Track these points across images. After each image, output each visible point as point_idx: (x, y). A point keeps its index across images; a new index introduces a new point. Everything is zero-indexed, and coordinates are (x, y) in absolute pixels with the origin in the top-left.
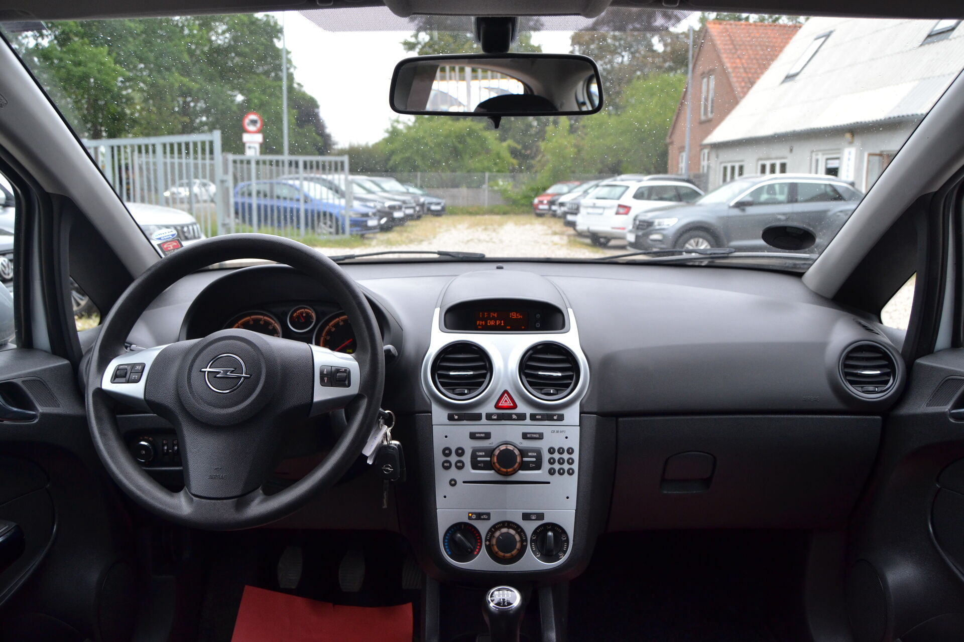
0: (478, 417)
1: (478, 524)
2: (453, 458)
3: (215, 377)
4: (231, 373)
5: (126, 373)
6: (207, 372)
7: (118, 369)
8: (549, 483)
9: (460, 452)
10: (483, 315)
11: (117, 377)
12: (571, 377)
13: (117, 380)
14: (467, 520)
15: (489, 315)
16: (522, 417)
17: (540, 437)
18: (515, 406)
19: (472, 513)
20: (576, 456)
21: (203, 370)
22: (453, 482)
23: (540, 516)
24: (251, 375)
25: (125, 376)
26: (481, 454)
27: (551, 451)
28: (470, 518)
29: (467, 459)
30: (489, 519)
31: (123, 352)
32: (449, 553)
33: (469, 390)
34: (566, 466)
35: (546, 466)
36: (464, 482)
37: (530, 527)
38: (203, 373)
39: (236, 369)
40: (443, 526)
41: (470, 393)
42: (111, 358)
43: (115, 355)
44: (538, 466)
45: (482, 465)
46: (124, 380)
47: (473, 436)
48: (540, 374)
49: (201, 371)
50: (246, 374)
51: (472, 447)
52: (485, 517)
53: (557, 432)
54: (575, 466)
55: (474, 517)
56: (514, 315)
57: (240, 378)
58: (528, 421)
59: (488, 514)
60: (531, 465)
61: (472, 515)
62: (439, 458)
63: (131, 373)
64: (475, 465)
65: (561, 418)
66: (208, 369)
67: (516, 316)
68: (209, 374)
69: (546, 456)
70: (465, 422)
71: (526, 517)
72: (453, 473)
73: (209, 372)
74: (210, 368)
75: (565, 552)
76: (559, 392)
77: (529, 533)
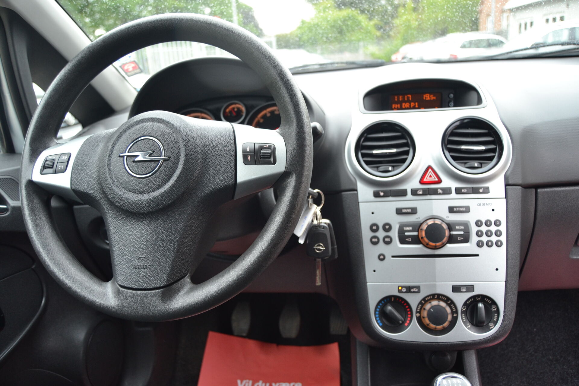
0: (403, 193)
1: (408, 297)
2: (381, 234)
3: (134, 161)
4: (149, 156)
5: (53, 164)
6: (125, 157)
7: (46, 161)
8: (477, 255)
9: (387, 228)
10: (398, 98)
11: (46, 168)
12: (493, 151)
13: (46, 171)
14: (397, 294)
15: (404, 98)
16: (447, 191)
17: (467, 210)
18: (440, 181)
19: (402, 287)
20: (503, 228)
21: (122, 155)
22: (382, 257)
23: (470, 288)
24: (170, 157)
25: (52, 167)
26: (408, 229)
27: (478, 223)
28: (400, 291)
29: (394, 234)
30: (419, 292)
31: (53, 143)
32: (381, 324)
33: (393, 167)
34: (494, 238)
35: (474, 239)
36: (393, 257)
37: (460, 299)
38: (122, 158)
39: (154, 151)
40: (373, 300)
41: (394, 170)
42: (41, 150)
43: (46, 148)
44: (466, 239)
45: (410, 240)
46: (51, 170)
47: (399, 212)
48: (463, 149)
49: (120, 156)
50: (165, 157)
51: (399, 223)
52: (415, 290)
53: (484, 204)
54: (503, 238)
55: (404, 290)
56: (428, 97)
57: (159, 161)
58: (453, 195)
59: (418, 287)
60: (459, 239)
61: (402, 288)
62: (366, 234)
63: (58, 163)
64: (403, 240)
65: (486, 191)
66: (127, 154)
67: (430, 98)
68: (128, 158)
69: (474, 229)
70: (390, 198)
71: (456, 289)
72: (381, 248)
73: (128, 156)
74: (128, 152)
75: (496, 323)
76: (483, 165)
77: (459, 305)
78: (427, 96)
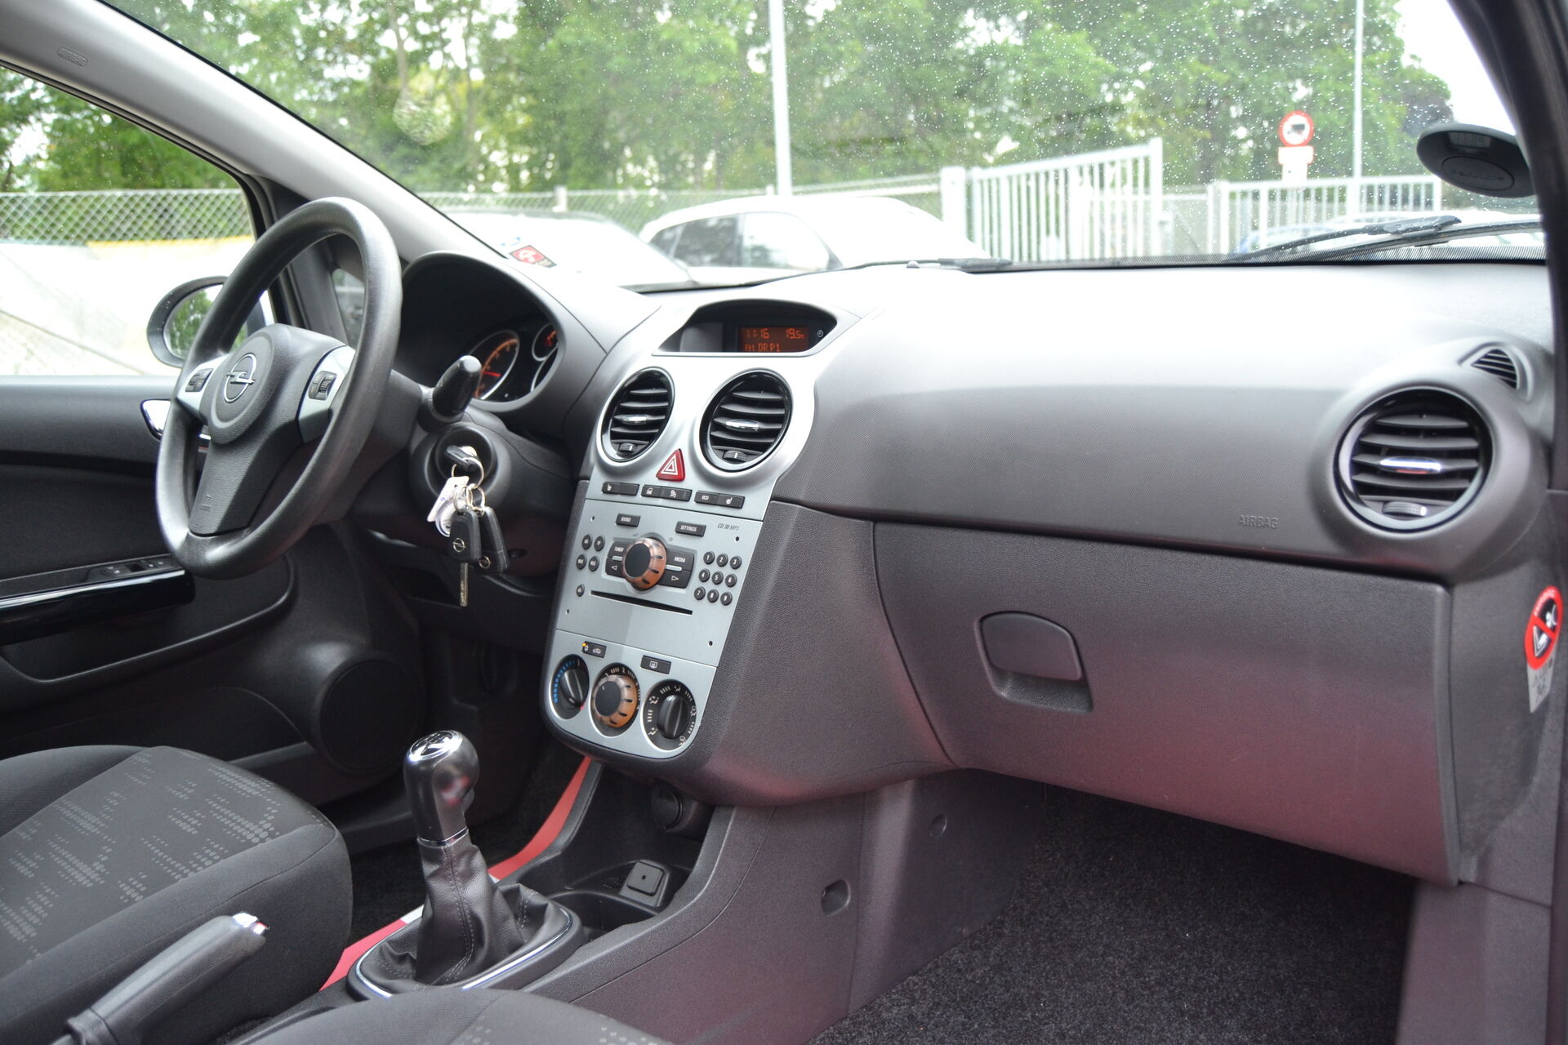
1: (587, 659)
2: (590, 553)
8: (690, 612)
9: (600, 544)
10: (751, 334)
12: (774, 433)
14: (579, 653)
15: (759, 333)
16: (684, 496)
17: (700, 532)
18: (680, 478)
19: (587, 643)
20: (741, 574)
22: (580, 590)
23: (664, 666)
26: (620, 550)
27: (709, 559)
28: (583, 650)
29: (604, 556)
30: (602, 656)
32: (556, 700)
33: (635, 445)
34: (722, 589)
35: (695, 582)
36: (592, 592)
37: (648, 680)
40: (557, 655)
41: (634, 451)
44: (683, 583)
45: (616, 568)
47: (620, 521)
48: (727, 426)
51: (615, 538)
52: (597, 651)
53: (727, 527)
54: (736, 592)
55: (588, 648)
56: (792, 333)
58: (692, 504)
59: (603, 648)
60: (674, 578)
61: (586, 645)
62: (575, 551)
64: (609, 567)
65: (738, 504)
67: (796, 336)
69: (700, 565)
70: (618, 498)
71: (646, 662)
72: (584, 576)
75: (686, 737)
76: (747, 457)
77: (645, 689)
78: (792, 331)
